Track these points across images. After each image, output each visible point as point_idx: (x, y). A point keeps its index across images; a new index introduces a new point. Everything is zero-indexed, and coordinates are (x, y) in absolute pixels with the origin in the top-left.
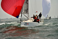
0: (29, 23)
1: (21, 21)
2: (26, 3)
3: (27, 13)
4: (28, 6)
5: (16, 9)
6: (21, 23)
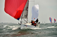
0: (27, 25)
1: (21, 23)
2: (27, 10)
3: (26, 18)
4: (28, 12)
5: (17, 13)
6: (21, 24)
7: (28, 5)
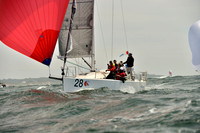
4: (92, 34)
5: (40, 40)
7: (92, 9)
